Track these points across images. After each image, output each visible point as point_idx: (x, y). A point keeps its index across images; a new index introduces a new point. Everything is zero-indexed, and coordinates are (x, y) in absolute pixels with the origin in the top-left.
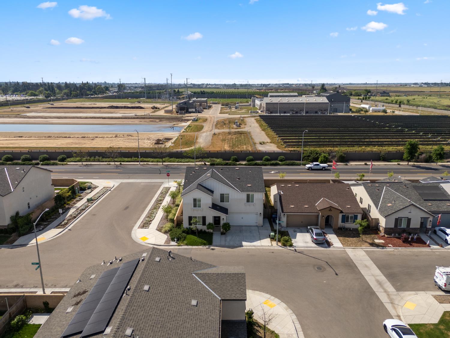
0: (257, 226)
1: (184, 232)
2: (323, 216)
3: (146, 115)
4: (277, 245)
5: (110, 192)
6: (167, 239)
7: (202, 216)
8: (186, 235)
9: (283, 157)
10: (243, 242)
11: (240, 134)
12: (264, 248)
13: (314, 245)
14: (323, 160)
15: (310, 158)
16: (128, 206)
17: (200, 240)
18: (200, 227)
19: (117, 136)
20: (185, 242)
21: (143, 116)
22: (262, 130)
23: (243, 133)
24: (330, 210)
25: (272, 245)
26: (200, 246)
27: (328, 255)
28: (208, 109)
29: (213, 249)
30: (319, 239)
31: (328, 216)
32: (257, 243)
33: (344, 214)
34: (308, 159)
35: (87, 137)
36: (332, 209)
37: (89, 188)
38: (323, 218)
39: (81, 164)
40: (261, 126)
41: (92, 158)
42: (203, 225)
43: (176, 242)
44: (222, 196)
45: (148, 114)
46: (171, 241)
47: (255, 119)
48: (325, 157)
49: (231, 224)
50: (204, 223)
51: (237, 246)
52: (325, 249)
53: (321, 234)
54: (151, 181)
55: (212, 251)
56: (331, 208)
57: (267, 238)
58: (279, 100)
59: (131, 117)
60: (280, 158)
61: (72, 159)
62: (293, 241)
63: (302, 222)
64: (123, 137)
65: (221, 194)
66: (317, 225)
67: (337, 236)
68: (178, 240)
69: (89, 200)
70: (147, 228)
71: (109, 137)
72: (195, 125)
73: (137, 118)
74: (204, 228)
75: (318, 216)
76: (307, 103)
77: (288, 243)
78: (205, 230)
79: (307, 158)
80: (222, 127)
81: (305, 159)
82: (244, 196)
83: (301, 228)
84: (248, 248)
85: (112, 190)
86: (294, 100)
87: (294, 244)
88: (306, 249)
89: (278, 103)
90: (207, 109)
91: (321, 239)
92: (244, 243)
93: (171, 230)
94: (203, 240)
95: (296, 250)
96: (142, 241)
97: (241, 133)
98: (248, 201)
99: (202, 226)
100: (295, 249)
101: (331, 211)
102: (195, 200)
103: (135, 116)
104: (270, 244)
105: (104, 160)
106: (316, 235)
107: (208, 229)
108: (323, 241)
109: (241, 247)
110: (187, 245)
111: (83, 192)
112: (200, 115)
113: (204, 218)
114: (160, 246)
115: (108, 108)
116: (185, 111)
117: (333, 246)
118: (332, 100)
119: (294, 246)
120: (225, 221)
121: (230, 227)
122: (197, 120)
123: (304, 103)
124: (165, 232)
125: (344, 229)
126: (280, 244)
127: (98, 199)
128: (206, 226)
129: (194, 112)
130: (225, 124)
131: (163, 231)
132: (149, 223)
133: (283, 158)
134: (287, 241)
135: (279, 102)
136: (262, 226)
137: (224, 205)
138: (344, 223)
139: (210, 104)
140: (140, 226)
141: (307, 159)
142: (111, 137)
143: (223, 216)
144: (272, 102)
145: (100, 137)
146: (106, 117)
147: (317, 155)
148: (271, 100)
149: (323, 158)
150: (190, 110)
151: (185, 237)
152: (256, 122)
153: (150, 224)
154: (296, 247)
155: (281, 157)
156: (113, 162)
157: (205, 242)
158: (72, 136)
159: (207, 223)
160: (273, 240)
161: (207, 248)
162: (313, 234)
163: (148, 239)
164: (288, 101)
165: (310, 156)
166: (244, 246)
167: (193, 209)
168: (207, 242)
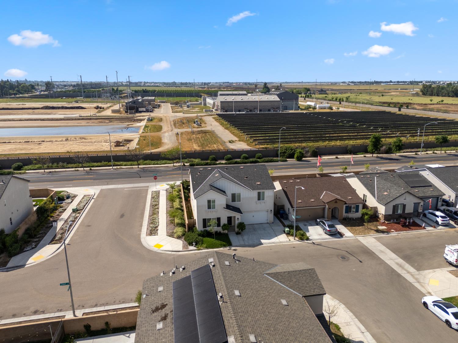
0: (268, 223)
1: (199, 235)
2: (330, 209)
3: (92, 115)
4: (295, 239)
5: (93, 200)
6: (183, 244)
7: (216, 217)
8: (202, 238)
9: (260, 154)
10: (261, 240)
12: (284, 244)
13: (328, 237)
14: (299, 156)
15: (286, 154)
16: (123, 214)
17: (218, 242)
18: (215, 229)
19: (68, 140)
20: (204, 245)
21: (89, 116)
22: (225, 129)
23: (207, 132)
24: (336, 202)
25: (290, 240)
26: (221, 248)
27: (345, 244)
29: (235, 250)
30: (332, 230)
31: (335, 208)
32: (275, 240)
33: (347, 205)
34: (284, 155)
35: (31, 142)
36: (337, 201)
37: (68, 198)
38: (330, 210)
39: (43, 172)
40: (222, 124)
41: (55, 165)
42: (217, 227)
43: (194, 247)
44: (233, 196)
45: (94, 115)
46: (189, 246)
47: (213, 118)
48: (300, 152)
49: (245, 223)
50: (219, 225)
51: (257, 244)
52: (339, 239)
53: (333, 226)
54: (135, 186)
55: (235, 251)
56: (336, 201)
57: (282, 234)
59: (75, 118)
60: (258, 155)
61: (30, 167)
62: (308, 234)
63: (310, 216)
64: (74, 140)
65: (232, 194)
66: (323, 217)
67: (345, 226)
68: (196, 244)
69: (74, 211)
70: (156, 234)
71: (59, 140)
72: (152, 125)
73: (83, 119)
74: (219, 229)
75: (324, 209)
76: (260, 101)
77: (305, 236)
78: (220, 232)
79: (283, 154)
80: (181, 126)
81: (281, 155)
82: (255, 194)
83: (310, 222)
84: (268, 245)
85: (95, 197)
86: (247, 98)
87: (309, 238)
88: (322, 241)
89: (232, 102)
90: (157, 108)
91: (334, 230)
92: (263, 241)
93: (184, 235)
94: (222, 242)
95: (314, 243)
96: (158, 249)
97: (205, 132)
98: (259, 199)
100: (313, 242)
101: (337, 203)
102: (209, 202)
103: (80, 117)
104: (288, 240)
105: (69, 165)
106: (329, 227)
107: (223, 230)
108: (335, 232)
109: (261, 245)
110: (207, 248)
111: (63, 203)
112: (152, 114)
113: (219, 219)
114: (179, 251)
115: (42, 108)
116: (135, 110)
117: (345, 236)
118: (282, 98)
120: (240, 221)
121: (245, 226)
122: (152, 120)
123: (257, 101)
124: (179, 237)
125: (348, 219)
126: (297, 239)
127: (83, 208)
128: (221, 227)
129: (145, 112)
130: (183, 123)
131: (175, 236)
133: (261, 156)
134: (303, 235)
135: (233, 100)
136: (273, 223)
137: (236, 204)
138: (347, 214)
139: (158, 103)
140: (147, 234)
141: (283, 155)
142: (60, 141)
143: (237, 215)
144: (226, 101)
145: (47, 141)
146: (45, 119)
147: (292, 151)
148: (226, 99)
149: (299, 154)
150: (140, 109)
151: (202, 241)
152: (215, 121)
153: (157, 230)
154: (313, 240)
156: (81, 167)
157: (225, 243)
158: (13, 141)
159: (222, 224)
160: (289, 235)
161: (228, 249)
162: (325, 226)
163: (163, 246)
164: (242, 99)
165: (286, 152)
166: (263, 244)
167: (207, 211)
168: (226, 243)
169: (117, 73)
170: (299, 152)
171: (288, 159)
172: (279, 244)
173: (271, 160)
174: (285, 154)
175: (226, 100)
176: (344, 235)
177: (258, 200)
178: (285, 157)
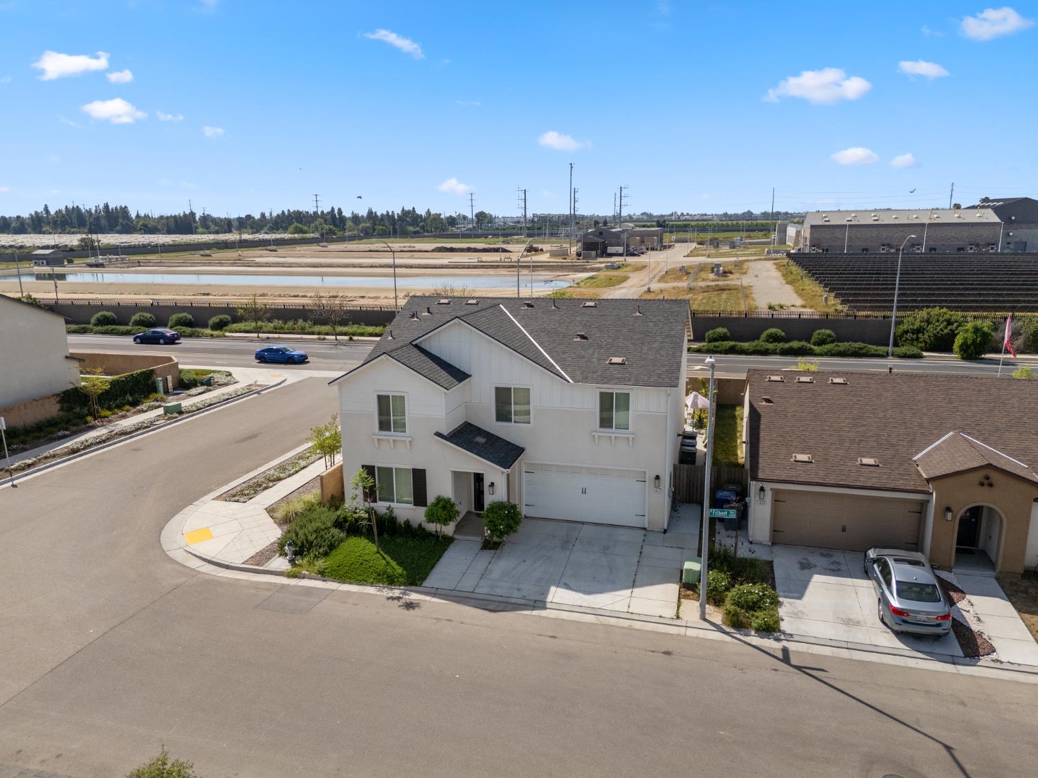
0: (645, 529)
1: (338, 524)
2: (948, 509)
3: (503, 259)
4: (703, 617)
5: (254, 395)
6: (273, 543)
7: (411, 467)
8: (343, 535)
9: (828, 332)
10: (553, 589)
11: (718, 290)
12: (637, 625)
13: (888, 640)
14: (969, 345)
15: (924, 337)
16: (258, 434)
17: (381, 561)
18: (406, 511)
20: (321, 563)
22: (786, 283)
24: (987, 483)
25: (678, 617)
26: (372, 584)
27: (963, 703)
28: (661, 250)
29: (410, 606)
30: (918, 612)
31: (976, 512)
32: (614, 601)
34: (917, 339)
36: (995, 476)
37: (210, 383)
38: (949, 516)
39: (255, 337)
40: (786, 274)
41: (290, 324)
42: (415, 505)
43: (289, 561)
44: (503, 396)
45: (508, 259)
46: (278, 555)
47: (775, 264)
48: (977, 330)
49: (524, 511)
50: (420, 498)
51: (520, 601)
52: (949, 668)
53: (929, 590)
55: (407, 610)
56: (988, 474)
57: (666, 580)
58: (849, 219)
59: (469, 265)
60: (819, 334)
62: (787, 608)
63: (844, 530)
66: (917, 546)
67: (1019, 611)
68: (300, 554)
70: (242, 499)
74: (420, 516)
75: (923, 505)
76: (931, 225)
77: (760, 613)
79: (915, 337)
80: (679, 279)
81: (907, 339)
83: (839, 557)
84: (565, 615)
86: (895, 216)
87: (784, 626)
88: (844, 654)
89: (845, 226)
90: (657, 250)
91: (928, 613)
92: (557, 595)
93: (304, 514)
94: (394, 563)
95: (786, 656)
97: (725, 288)
98: (605, 421)
99: (411, 506)
100: (785, 651)
101: (991, 485)
102: (383, 401)
103: (479, 262)
104: (671, 613)
106: (900, 594)
107: (429, 520)
108: (939, 625)
109: (534, 608)
110: (323, 574)
111: (181, 393)
112: (630, 260)
113: (419, 477)
114: (227, 567)
115: (433, 251)
116: (599, 251)
117: (994, 656)
118: (1010, 219)
119: (784, 633)
120: (500, 497)
121: (519, 523)
122: (619, 267)
123: (923, 225)
124: (285, 521)
126: (716, 615)
128: (424, 509)
129: (621, 255)
130: (688, 273)
131: (281, 513)
132: (264, 485)
133: (829, 336)
134: (753, 606)
135: (849, 223)
136: (665, 531)
137: (507, 431)
139: (671, 242)
140: (229, 492)
141: (913, 340)
143: (494, 474)
144: (828, 223)
147: (949, 327)
148: (827, 219)
149: (970, 335)
150: (610, 250)
151: (331, 546)
152: (776, 268)
153: (266, 488)
154: (796, 638)
155: (823, 331)
156: (332, 335)
157: (399, 570)
159: (431, 499)
160: (690, 592)
161: (391, 598)
162: (889, 584)
163: (212, 537)
164: (877, 220)
165: (924, 329)
166: (548, 605)
167: (376, 438)
168: (405, 569)
169: (572, 167)
170: (972, 330)
171: (925, 354)
172: (613, 621)
173: (861, 349)
174: (920, 335)
175: (829, 221)
176: (994, 651)
177: (602, 425)
178: (920, 345)
